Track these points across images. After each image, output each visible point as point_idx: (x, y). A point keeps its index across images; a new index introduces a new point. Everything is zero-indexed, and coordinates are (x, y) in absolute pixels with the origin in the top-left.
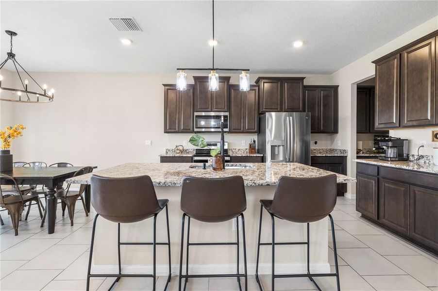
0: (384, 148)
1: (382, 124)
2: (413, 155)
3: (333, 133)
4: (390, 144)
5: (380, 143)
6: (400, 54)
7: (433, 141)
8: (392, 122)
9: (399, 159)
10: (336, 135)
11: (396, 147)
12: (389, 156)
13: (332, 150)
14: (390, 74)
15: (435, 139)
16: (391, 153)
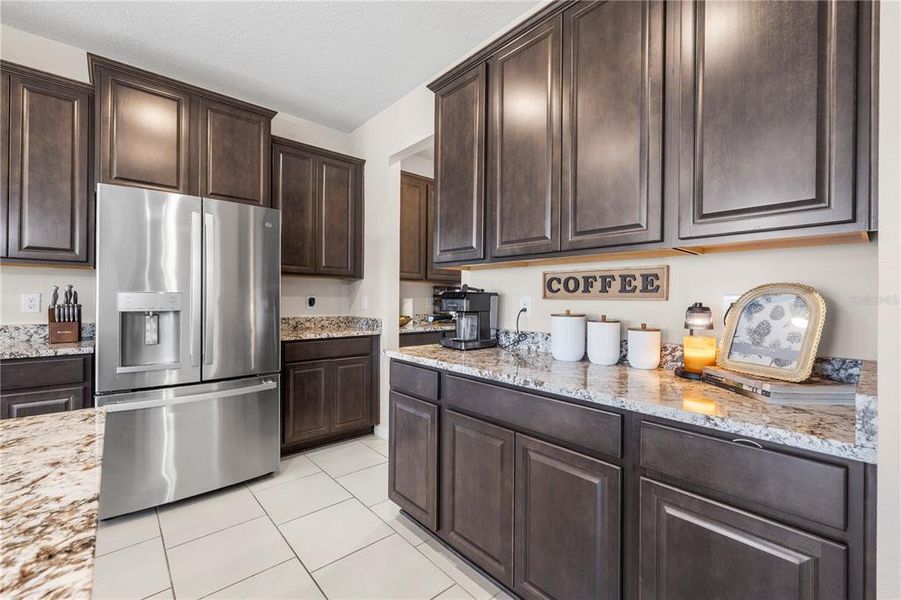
0: (451, 317)
1: (448, 251)
2: (507, 333)
3: (352, 276)
4: (465, 304)
5: (443, 301)
6: (487, 66)
7: (545, 296)
8: (469, 245)
9: (482, 343)
10: (358, 282)
11: (477, 312)
12: (462, 338)
13: (350, 321)
14: (468, 118)
15: (548, 292)
16: (466, 327)
